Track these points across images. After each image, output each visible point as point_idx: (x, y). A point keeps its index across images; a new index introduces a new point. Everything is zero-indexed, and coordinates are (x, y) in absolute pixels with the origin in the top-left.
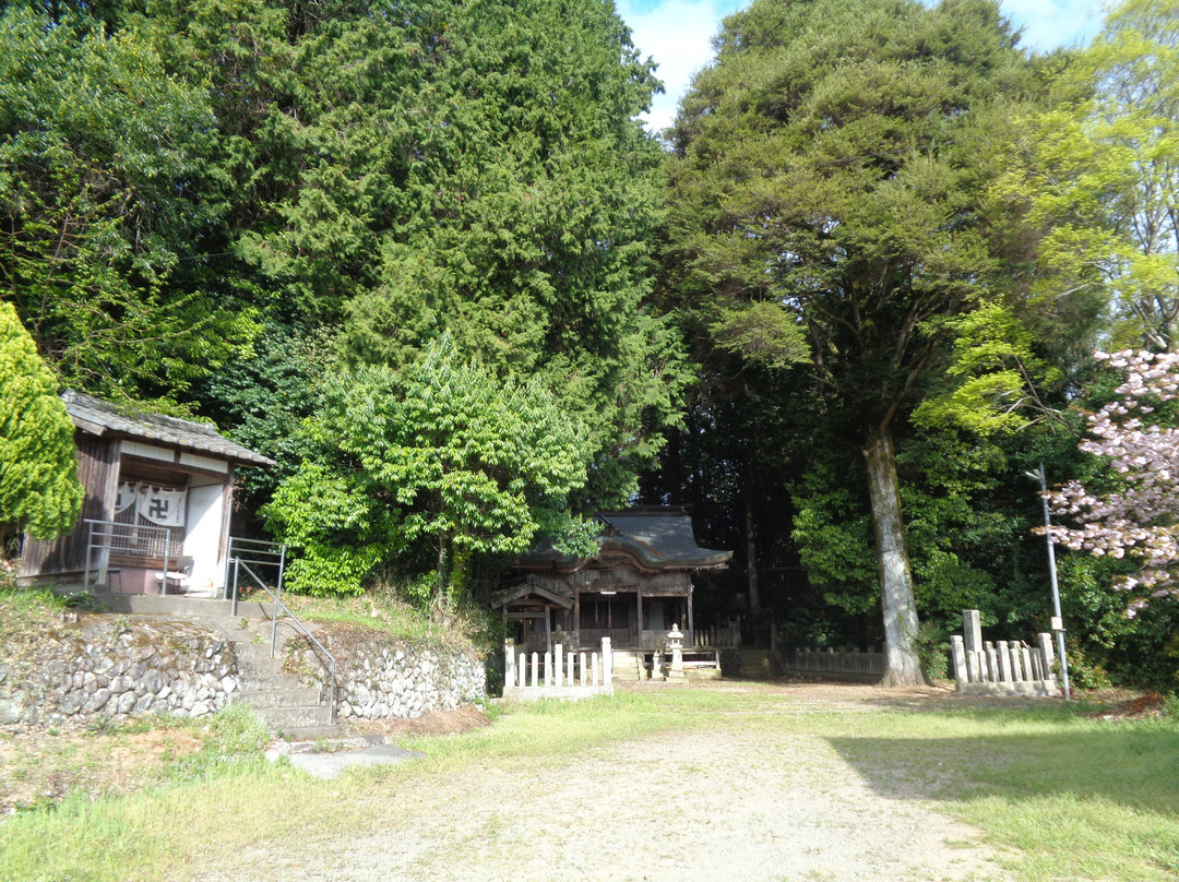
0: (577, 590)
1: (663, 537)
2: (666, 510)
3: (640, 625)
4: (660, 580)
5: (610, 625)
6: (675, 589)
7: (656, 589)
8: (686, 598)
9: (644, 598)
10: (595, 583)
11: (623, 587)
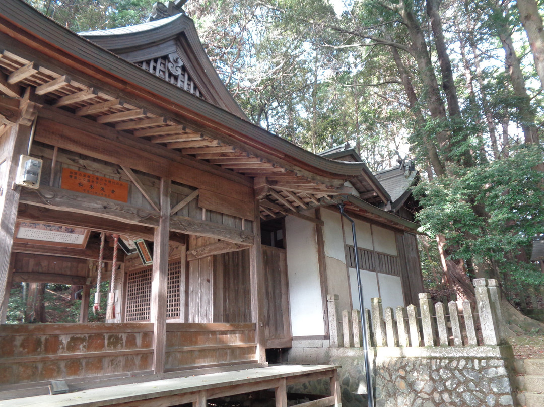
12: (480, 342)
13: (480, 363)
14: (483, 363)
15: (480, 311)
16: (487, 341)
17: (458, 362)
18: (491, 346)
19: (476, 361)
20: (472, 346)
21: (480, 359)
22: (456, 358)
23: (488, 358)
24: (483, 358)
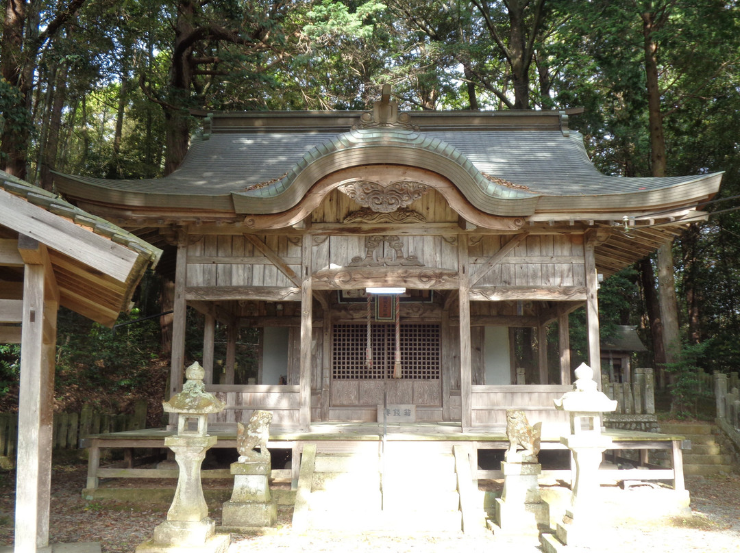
0: (308, 283)
1: (525, 163)
2: (537, 116)
3: (466, 373)
4: (515, 261)
5: (398, 371)
6: (556, 281)
7: (507, 285)
8: (582, 306)
9: (473, 304)
10: (353, 267)
11: (421, 277)
12: (644, 412)
13: (645, 425)
14: (647, 425)
15: (646, 390)
16: (649, 411)
17: (631, 425)
18: (651, 414)
19: (643, 424)
20: (638, 414)
21: (645, 423)
22: (628, 422)
23: (650, 423)
24: (647, 422)
